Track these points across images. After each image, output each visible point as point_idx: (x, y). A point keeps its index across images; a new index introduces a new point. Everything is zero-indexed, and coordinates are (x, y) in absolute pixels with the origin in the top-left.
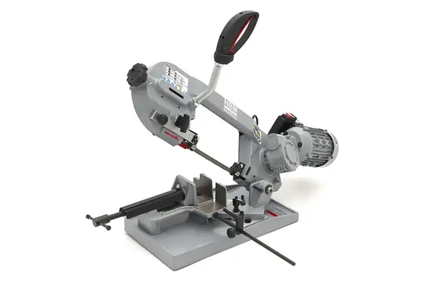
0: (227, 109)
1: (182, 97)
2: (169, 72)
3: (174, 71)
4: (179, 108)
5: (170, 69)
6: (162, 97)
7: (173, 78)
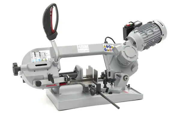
0: (80, 51)
1: (46, 65)
2: (35, 54)
3: (38, 52)
4: (48, 70)
5: (35, 53)
6: (35, 71)
7: (39, 56)
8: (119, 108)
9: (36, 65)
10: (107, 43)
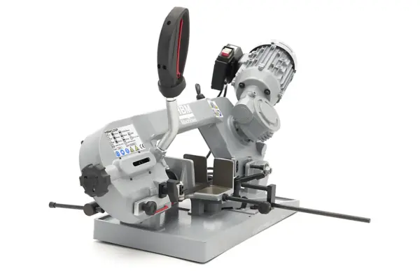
2: (115, 138)
3: (117, 132)
4: (150, 173)
5: (113, 134)
6: (131, 179)
7: (123, 142)
8: (367, 221)
9: (136, 164)
10: (204, 97)
